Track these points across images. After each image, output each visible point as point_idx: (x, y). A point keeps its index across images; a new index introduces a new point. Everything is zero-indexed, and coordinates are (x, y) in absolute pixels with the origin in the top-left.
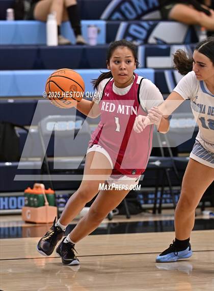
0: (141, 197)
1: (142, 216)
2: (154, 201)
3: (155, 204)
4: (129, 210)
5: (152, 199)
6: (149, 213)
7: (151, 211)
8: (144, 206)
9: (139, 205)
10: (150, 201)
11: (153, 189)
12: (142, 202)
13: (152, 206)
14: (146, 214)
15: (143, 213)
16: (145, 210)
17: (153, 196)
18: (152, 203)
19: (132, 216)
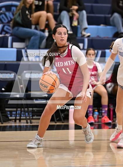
0: (9, 113)
1: (9, 123)
2: (15, 115)
3: (16, 117)
4: (3, 120)
5: (14, 114)
6: (13, 121)
7: (14, 121)
8: (10, 118)
9: (8, 117)
10: (13, 115)
11: (15, 109)
12: (9, 116)
13: (14, 118)
14: (11, 122)
15: (9, 121)
16: (11, 120)
17: (15, 113)
18: (14, 117)
19: (4, 123)
